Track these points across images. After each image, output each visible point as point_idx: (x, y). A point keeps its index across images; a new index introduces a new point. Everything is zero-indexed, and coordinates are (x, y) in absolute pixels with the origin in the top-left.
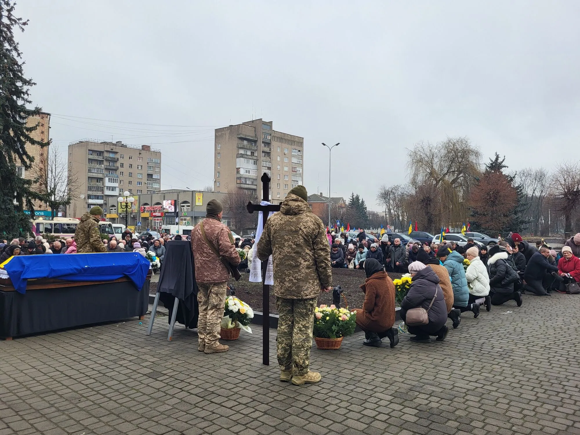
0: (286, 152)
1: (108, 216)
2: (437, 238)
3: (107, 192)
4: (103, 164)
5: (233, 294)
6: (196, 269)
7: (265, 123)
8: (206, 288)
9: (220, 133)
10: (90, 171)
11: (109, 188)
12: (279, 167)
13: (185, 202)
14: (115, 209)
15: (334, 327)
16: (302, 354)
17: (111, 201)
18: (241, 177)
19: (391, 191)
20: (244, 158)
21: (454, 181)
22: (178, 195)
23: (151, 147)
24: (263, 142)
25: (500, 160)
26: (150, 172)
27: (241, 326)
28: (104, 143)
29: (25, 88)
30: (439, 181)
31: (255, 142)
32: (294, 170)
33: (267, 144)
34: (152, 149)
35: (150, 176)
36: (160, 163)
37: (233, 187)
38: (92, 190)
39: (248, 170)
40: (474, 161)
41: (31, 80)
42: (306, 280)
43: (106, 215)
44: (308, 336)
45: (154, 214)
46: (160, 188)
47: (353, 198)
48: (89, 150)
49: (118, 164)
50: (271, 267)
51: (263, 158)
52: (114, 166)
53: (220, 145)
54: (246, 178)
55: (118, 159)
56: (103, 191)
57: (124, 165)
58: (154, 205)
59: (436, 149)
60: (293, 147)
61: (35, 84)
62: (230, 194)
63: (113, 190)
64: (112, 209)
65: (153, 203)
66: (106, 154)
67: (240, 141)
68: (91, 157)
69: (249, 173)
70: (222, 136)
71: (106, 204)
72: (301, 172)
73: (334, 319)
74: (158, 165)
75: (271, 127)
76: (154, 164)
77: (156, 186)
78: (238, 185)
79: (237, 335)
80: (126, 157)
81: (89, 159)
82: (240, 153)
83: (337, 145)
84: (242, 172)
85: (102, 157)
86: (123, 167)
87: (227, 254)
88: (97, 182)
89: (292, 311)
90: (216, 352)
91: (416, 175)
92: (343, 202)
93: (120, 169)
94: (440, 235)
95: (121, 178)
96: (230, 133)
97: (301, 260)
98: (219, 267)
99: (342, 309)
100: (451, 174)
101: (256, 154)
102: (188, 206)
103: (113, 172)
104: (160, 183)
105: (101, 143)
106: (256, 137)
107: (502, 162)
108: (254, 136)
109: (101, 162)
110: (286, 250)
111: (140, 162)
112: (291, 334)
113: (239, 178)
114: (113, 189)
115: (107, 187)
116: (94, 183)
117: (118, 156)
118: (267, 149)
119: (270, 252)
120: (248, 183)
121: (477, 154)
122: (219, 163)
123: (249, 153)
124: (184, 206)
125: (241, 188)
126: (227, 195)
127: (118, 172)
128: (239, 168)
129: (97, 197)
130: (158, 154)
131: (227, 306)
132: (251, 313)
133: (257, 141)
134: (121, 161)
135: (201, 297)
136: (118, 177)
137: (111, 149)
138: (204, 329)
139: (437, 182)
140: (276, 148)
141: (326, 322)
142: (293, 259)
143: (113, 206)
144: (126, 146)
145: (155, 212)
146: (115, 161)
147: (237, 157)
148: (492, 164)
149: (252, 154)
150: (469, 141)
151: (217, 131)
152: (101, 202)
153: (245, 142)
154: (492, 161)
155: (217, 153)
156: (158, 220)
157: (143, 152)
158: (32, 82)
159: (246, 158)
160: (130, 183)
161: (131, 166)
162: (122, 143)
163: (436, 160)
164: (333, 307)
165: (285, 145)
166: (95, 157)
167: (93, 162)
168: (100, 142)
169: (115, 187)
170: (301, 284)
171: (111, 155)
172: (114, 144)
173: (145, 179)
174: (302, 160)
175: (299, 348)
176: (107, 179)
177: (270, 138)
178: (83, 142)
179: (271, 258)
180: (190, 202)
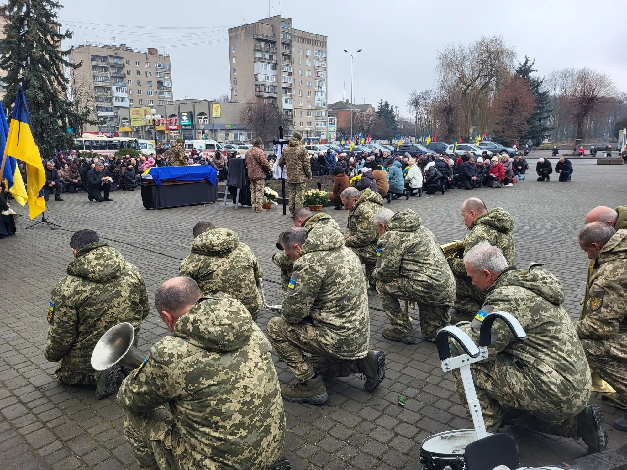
0: (308, 53)
1: (121, 129)
2: (451, 148)
3: (117, 103)
4: (108, 71)
5: (267, 186)
6: (249, 172)
7: (284, 21)
8: (254, 181)
9: (234, 33)
10: (95, 80)
11: (118, 98)
12: (300, 72)
13: (202, 114)
14: (128, 122)
15: (317, 199)
16: (299, 206)
17: (123, 113)
18: (259, 85)
19: (423, 97)
20: (263, 62)
21: (485, 86)
22: (194, 106)
23: (158, 50)
24: (282, 43)
25: (529, 64)
26: (160, 80)
27: (272, 201)
28: (107, 47)
29: (54, 10)
30: (469, 86)
31: (274, 43)
32: (317, 75)
33: (287, 45)
34: (160, 52)
35: (160, 84)
36: (170, 69)
37: (251, 96)
38: (100, 100)
39: (267, 76)
40: (508, 63)
41: (57, 3)
42: (299, 175)
43: (118, 128)
44: (301, 199)
45: (170, 127)
46: (172, 98)
47: (382, 105)
48: (92, 55)
49: (125, 71)
50: (285, 170)
51: (283, 62)
52: (120, 74)
53: (235, 48)
54: (265, 86)
55: (124, 65)
56: (111, 101)
57: (131, 72)
58: (169, 117)
59: (467, 50)
60: (316, 48)
61: (62, 6)
62: (249, 104)
63: (122, 101)
64: (124, 122)
65: (168, 115)
66: (111, 60)
67: (257, 43)
68: (94, 63)
69: (268, 79)
70: (236, 36)
71: (117, 116)
72: (325, 76)
73: (317, 196)
74: (168, 71)
75: (291, 24)
76: (163, 70)
77: (167, 95)
78: (257, 94)
79: (270, 206)
80: (133, 63)
81: (93, 66)
82: (257, 56)
83: (359, 51)
84: (261, 78)
85: (106, 63)
86: (130, 74)
87: (264, 165)
88: (105, 92)
89: (295, 189)
90: (261, 212)
91: (445, 80)
92: (371, 109)
93: (128, 77)
94: (453, 145)
95: (129, 86)
96: (245, 33)
97: (297, 166)
98: (261, 171)
99: (321, 191)
100: (482, 78)
101: (275, 57)
102: (206, 118)
103: (120, 80)
104: (171, 92)
105: (104, 47)
106: (274, 37)
107: (531, 66)
108: (272, 35)
109: (106, 69)
110: (290, 162)
111: (148, 68)
112: (294, 198)
113: (258, 86)
114: (122, 99)
115: (116, 97)
116: (101, 94)
117: (123, 62)
118: (286, 52)
119: (285, 164)
120: (267, 91)
121: (511, 55)
122: (235, 69)
123: (267, 56)
124: (201, 118)
125: (260, 97)
126: (246, 106)
127: (126, 80)
128: (258, 74)
129: (107, 109)
130: (166, 58)
131: (265, 192)
132: (276, 195)
133: (275, 42)
134: (127, 67)
135: (251, 186)
136: (126, 86)
137: (116, 54)
138: (255, 201)
139: (468, 87)
140: (297, 48)
141: (314, 197)
142: (294, 166)
143: (125, 119)
144: (130, 50)
145: (170, 124)
146: (121, 67)
147: (254, 62)
148: (520, 68)
149: (271, 57)
150: (503, 41)
151: (230, 30)
152: (111, 114)
153: (263, 44)
154: (521, 65)
155: (232, 57)
156: (174, 133)
157: (150, 56)
158: (59, 4)
159: (265, 62)
160: (139, 92)
161: (138, 73)
162: (127, 46)
163: (467, 63)
164: (318, 190)
165: (307, 46)
166: (98, 63)
167: (97, 69)
168: (102, 45)
169: (124, 98)
170: (297, 176)
171: (116, 61)
172: (117, 48)
173: (155, 87)
174: (326, 63)
175: (298, 203)
176: (114, 89)
177: (290, 39)
178: (83, 46)
179: (285, 166)
180: (208, 113)
